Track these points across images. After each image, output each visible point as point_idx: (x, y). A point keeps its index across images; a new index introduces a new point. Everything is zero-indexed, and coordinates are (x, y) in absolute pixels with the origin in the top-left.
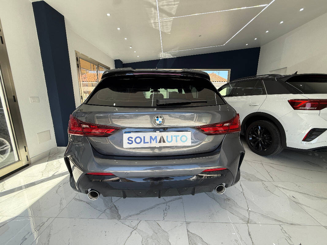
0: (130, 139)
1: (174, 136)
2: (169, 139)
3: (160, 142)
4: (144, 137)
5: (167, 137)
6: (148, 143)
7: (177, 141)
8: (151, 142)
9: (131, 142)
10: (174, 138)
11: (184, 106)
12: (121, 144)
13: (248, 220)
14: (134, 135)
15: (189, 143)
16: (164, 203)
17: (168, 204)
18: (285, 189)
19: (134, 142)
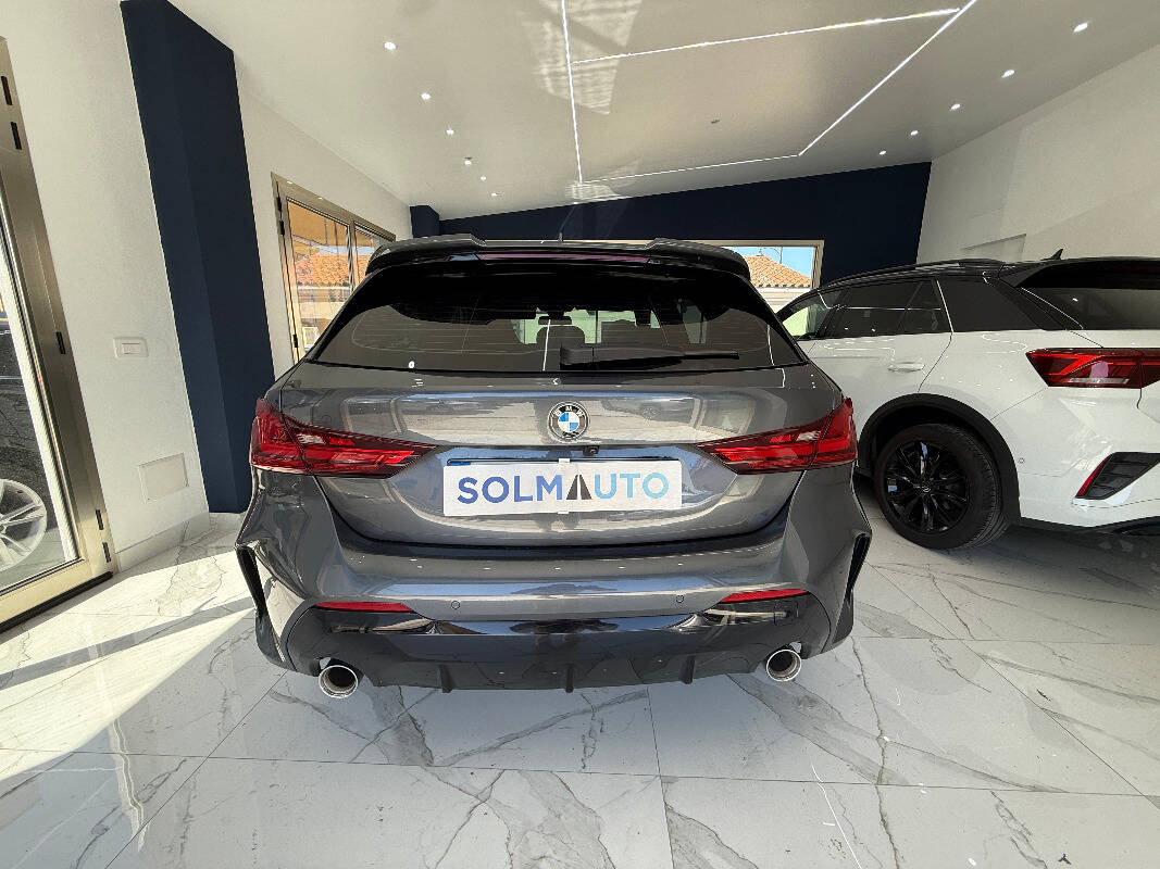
0: (467, 485)
1: (622, 476)
2: (605, 488)
3: (572, 496)
4: (517, 479)
5: (597, 478)
6: (530, 499)
7: (630, 495)
8: (540, 498)
9: (468, 496)
10: (622, 483)
11: (655, 370)
12: (435, 502)
13: (881, 773)
14: (480, 472)
15: (673, 501)
16: (585, 712)
17: (599, 715)
18: (1013, 666)
19: (480, 493)
